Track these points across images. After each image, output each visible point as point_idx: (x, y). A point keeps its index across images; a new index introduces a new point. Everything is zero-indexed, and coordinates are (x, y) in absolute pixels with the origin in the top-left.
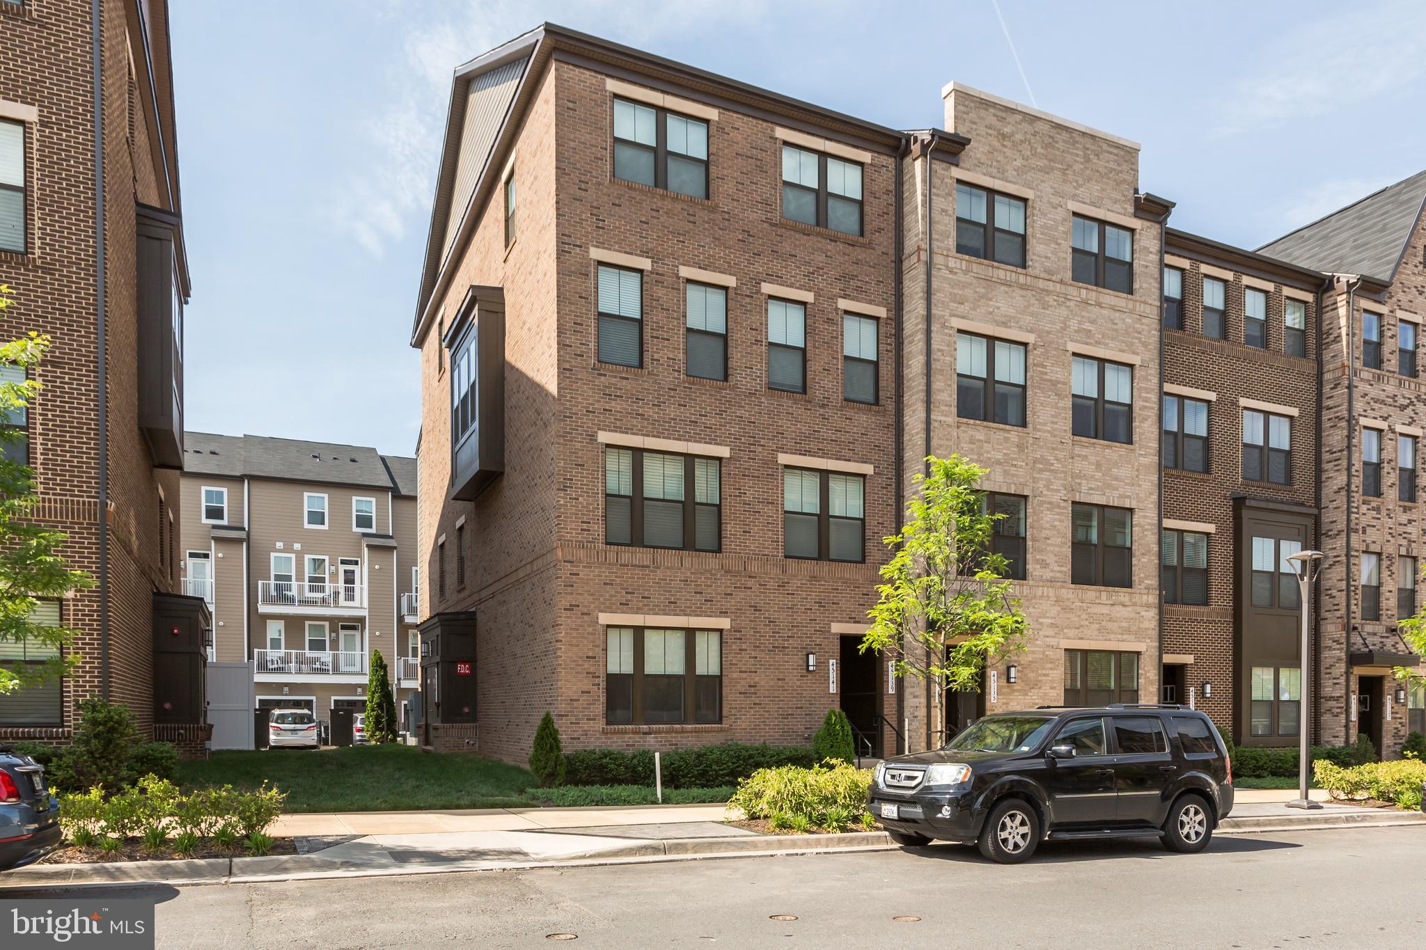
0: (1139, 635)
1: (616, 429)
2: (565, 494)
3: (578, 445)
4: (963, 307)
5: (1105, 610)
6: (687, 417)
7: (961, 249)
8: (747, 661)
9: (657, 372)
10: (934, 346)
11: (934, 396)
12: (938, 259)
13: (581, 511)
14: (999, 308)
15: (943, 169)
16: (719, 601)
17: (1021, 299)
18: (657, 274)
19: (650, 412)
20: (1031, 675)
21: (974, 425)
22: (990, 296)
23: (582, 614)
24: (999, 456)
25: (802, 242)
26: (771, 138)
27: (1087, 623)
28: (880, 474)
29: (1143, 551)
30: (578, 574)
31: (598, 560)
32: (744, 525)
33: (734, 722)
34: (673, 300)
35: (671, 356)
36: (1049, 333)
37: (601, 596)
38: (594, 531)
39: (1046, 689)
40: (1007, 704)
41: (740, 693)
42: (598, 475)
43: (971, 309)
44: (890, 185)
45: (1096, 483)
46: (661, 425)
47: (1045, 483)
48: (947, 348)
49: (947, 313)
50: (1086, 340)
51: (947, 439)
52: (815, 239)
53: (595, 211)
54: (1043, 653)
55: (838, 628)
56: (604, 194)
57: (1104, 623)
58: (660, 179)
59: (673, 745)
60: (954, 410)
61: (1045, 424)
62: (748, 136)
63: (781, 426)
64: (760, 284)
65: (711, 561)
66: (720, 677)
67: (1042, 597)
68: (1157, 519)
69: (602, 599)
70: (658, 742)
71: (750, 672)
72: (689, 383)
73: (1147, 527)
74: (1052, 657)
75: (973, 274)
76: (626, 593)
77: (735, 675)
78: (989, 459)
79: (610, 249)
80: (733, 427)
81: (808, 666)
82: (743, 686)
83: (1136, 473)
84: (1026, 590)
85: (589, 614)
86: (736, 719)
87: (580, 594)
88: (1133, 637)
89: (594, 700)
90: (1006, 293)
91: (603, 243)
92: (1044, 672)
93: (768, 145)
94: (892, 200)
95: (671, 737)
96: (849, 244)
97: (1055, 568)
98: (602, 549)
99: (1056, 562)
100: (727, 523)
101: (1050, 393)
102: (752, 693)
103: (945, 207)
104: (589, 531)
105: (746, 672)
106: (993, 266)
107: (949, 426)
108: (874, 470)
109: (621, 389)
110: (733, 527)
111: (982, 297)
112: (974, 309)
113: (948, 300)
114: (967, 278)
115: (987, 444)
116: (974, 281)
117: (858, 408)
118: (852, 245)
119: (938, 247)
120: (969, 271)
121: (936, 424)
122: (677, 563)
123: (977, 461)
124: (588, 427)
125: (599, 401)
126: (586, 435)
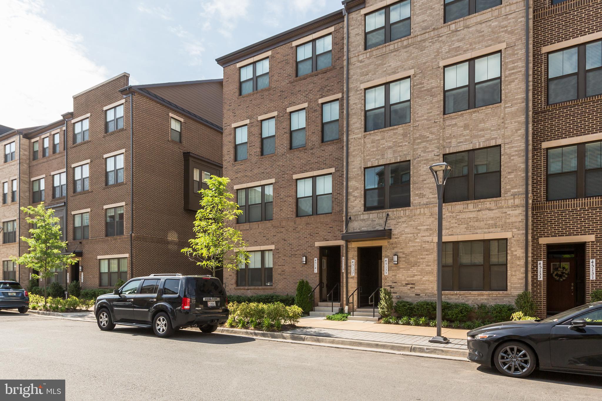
0: (504, 227)
1: (239, 183)
4: (368, 76)
5: (472, 215)
6: (261, 171)
7: (369, 47)
8: (281, 261)
11: (351, 127)
12: (353, 60)
14: (390, 66)
15: (357, 14)
16: (271, 239)
17: (405, 54)
18: (251, 123)
20: (412, 259)
22: (385, 62)
24: (390, 144)
26: (291, 48)
27: (456, 225)
28: (338, 171)
29: (510, 171)
33: (277, 286)
36: (425, 63)
39: (423, 266)
40: (395, 275)
41: (278, 274)
43: (373, 75)
45: (464, 138)
46: (253, 177)
47: (422, 149)
48: (358, 101)
50: (456, 54)
51: (358, 146)
53: (234, 111)
54: (421, 246)
55: (318, 244)
56: (236, 104)
57: (471, 224)
58: (254, 88)
60: (362, 130)
61: (423, 116)
63: (294, 164)
64: (286, 109)
66: (272, 268)
67: (420, 214)
68: (524, 145)
72: (262, 158)
73: (514, 154)
74: (428, 248)
75: (374, 57)
77: (277, 267)
78: (384, 147)
79: (238, 122)
80: (276, 170)
81: (303, 261)
83: (502, 121)
84: (408, 213)
86: (278, 284)
88: (500, 229)
89: (233, 278)
90: (395, 55)
91: (236, 121)
92: (422, 257)
97: (430, 197)
99: (431, 192)
100: (274, 208)
101: (426, 97)
102: (283, 274)
103: (358, 32)
105: (281, 265)
107: (360, 139)
108: (335, 170)
109: (240, 169)
110: (276, 209)
111: (378, 65)
112: (375, 74)
113: (358, 77)
114: (371, 60)
115: (383, 141)
116: (375, 59)
117: (328, 144)
118: (326, 72)
119: (354, 54)
120: (371, 56)
121: (352, 140)
122: (257, 227)
123: (376, 151)
124: (231, 185)
125: (234, 175)
126: (231, 188)
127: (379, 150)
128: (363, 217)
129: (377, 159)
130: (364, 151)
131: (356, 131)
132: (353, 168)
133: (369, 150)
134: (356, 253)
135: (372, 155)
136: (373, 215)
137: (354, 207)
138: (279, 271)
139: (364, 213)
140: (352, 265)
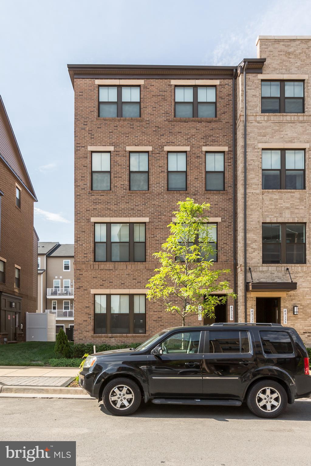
1: (98, 216)
2: (77, 244)
3: (83, 224)
4: (265, 137)
6: (130, 207)
7: (263, 111)
8: (157, 307)
9: (116, 191)
10: (249, 158)
11: (249, 182)
12: (250, 118)
13: (84, 249)
14: (287, 134)
15: (254, 77)
16: (144, 282)
17: (301, 128)
18: (116, 152)
19: (113, 207)
21: (272, 192)
22: (281, 130)
23: (84, 290)
24: (288, 205)
25: (184, 126)
26: (169, 85)
28: (225, 221)
30: (82, 274)
31: (90, 268)
32: (156, 249)
33: (151, 333)
34: (123, 161)
35: (122, 184)
37: (92, 282)
38: (89, 257)
41: (154, 321)
42: (91, 235)
43: (270, 138)
44: (230, 92)
46: (118, 212)
48: (256, 158)
49: (256, 142)
51: (256, 201)
52: (191, 123)
53: (90, 132)
56: (94, 125)
58: (120, 113)
59: (122, 342)
60: (260, 186)
62: (158, 87)
63: (174, 206)
64: (163, 147)
66: (145, 314)
69: (92, 284)
70: (116, 341)
71: (158, 312)
72: (130, 193)
75: (271, 121)
76: (103, 281)
77: (151, 313)
78: (282, 207)
79: (96, 146)
80: (151, 209)
82: (155, 318)
84: (305, 269)
85: (87, 290)
86: (152, 332)
87: (83, 282)
89: (88, 324)
90: (292, 126)
91: (94, 144)
93: (167, 88)
94: (231, 98)
95: (122, 339)
96: (208, 122)
98: (92, 264)
100: (147, 249)
102: (160, 321)
103: (255, 94)
104: (87, 257)
105: (157, 312)
106: (283, 116)
107: (258, 194)
108: (222, 220)
109: (100, 200)
110: (151, 251)
111: (276, 131)
112: (272, 138)
113: (256, 136)
114: (268, 124)
115: (280, 200)
116: (272, 124)
117: (213, 193)
118: (211, 122)
119: (251, 113)
120: (269, 120)
121: (250, 194)
122: (125, 268)
123: (274, 209)
124: (87, 216)
125: (91, 206)
126: (86, 220)
127: (277, 209)
128: (262, 268)
129: (275, 217)
130: (262, 207)
131: (254, 186)
132: (251, 221)
133: (268, 207)
134: (254, 303)
135: (270, 212)
136: (272, 268)
137: (252, 259)
138: (155, 317)
139: (264, 265)
140: (251, 314)
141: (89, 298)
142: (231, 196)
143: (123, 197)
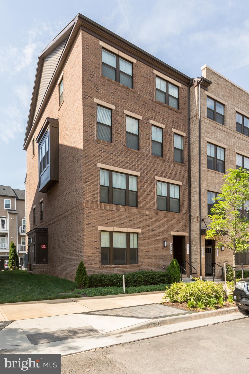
1: (103, 163)
2: (86, 184)
3: (91, 167)
4: (209, 135)
6: (127, 161)
8: (146, 243)
9: (117, 145)
10: (201, 146)
11: (201, 162)
12: (202, 119)
13: (91, 190)
14: (218, 136)
16: (137, 223)
17: (223, 134)
18: (117, 111)
19: (115, 158)
21: (212, 171)
22: (216, 132)
23: (92, 226)
25: (162, 108)
28: (184, 185)
30: (91, 212)
31: (98, 207)
32: (145, 198)
33: (142, 264)
34: (122, 121)
35: (122, 140)
36: (231, 146)
37: (99, 220)
38: (96, 197)
41: (144, 254)
42: (97, 178)
43: (211, 136)
44: (186, 95)
46: (118, 163)
48: (205, 147)
49: (205, 136)
51: (205, 175)
52: (165, 108)
55: (173, 233)
59: (123, 272)
62: (145, 71)
63: (156, 167)
64: (149, 120)
65: (135, 210)
66: (137, 249)
69: (99, 221)
70: (118, 271)
71: (147, 247)
72: (128, 150)
76: (107, 220)
77: (142, 248)
78: (216, 182)
79: (101, 100)
80: (141, 166)
81: (164, 245)
82: (145, 252)
85: (95, 226)
86: (143, 262)
87: (92, 219)
89: (96, 257)
90: (220, 132)
93: (151, 75)
94: (187, 100)
96: (175, 111)
98: (99, 204)
100: (139, 198)
101: (231, 164)
102: (148, 254)
103: (204, 103)
104: (95, 197)
106: (216, 123)
107: (205, 171)
109: (105, 149)
110: (141, 199)
111: (213, 132)
113: (205, 132)
114: (210, 126)
115: (215, 178)
117: (178, 164)
119: (203, 115)
120: (210, 124)
121: (202, 170)
122: (124, 210)
123: (213, 182)
124: (94, 161)
125: (98, 153)
126: (93, 164)
130: (207, 180)
131: (203, 165)
132: (203, 188)
133: (210, 181)
135: (211, 184)
137: (203, 213)
141: (97, 234)
142: (187, 169)
143: (122, 151)
